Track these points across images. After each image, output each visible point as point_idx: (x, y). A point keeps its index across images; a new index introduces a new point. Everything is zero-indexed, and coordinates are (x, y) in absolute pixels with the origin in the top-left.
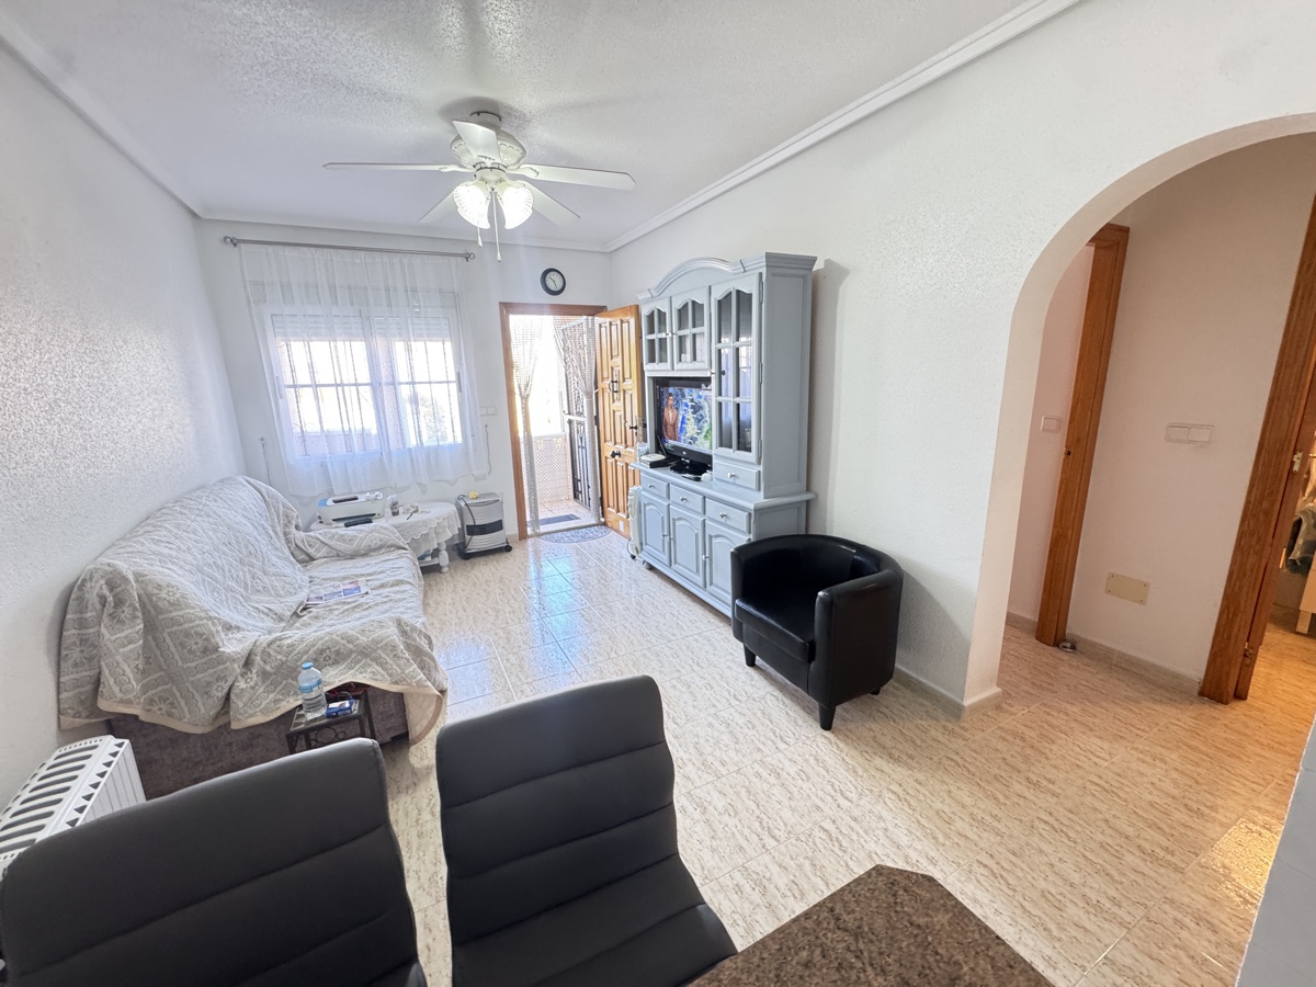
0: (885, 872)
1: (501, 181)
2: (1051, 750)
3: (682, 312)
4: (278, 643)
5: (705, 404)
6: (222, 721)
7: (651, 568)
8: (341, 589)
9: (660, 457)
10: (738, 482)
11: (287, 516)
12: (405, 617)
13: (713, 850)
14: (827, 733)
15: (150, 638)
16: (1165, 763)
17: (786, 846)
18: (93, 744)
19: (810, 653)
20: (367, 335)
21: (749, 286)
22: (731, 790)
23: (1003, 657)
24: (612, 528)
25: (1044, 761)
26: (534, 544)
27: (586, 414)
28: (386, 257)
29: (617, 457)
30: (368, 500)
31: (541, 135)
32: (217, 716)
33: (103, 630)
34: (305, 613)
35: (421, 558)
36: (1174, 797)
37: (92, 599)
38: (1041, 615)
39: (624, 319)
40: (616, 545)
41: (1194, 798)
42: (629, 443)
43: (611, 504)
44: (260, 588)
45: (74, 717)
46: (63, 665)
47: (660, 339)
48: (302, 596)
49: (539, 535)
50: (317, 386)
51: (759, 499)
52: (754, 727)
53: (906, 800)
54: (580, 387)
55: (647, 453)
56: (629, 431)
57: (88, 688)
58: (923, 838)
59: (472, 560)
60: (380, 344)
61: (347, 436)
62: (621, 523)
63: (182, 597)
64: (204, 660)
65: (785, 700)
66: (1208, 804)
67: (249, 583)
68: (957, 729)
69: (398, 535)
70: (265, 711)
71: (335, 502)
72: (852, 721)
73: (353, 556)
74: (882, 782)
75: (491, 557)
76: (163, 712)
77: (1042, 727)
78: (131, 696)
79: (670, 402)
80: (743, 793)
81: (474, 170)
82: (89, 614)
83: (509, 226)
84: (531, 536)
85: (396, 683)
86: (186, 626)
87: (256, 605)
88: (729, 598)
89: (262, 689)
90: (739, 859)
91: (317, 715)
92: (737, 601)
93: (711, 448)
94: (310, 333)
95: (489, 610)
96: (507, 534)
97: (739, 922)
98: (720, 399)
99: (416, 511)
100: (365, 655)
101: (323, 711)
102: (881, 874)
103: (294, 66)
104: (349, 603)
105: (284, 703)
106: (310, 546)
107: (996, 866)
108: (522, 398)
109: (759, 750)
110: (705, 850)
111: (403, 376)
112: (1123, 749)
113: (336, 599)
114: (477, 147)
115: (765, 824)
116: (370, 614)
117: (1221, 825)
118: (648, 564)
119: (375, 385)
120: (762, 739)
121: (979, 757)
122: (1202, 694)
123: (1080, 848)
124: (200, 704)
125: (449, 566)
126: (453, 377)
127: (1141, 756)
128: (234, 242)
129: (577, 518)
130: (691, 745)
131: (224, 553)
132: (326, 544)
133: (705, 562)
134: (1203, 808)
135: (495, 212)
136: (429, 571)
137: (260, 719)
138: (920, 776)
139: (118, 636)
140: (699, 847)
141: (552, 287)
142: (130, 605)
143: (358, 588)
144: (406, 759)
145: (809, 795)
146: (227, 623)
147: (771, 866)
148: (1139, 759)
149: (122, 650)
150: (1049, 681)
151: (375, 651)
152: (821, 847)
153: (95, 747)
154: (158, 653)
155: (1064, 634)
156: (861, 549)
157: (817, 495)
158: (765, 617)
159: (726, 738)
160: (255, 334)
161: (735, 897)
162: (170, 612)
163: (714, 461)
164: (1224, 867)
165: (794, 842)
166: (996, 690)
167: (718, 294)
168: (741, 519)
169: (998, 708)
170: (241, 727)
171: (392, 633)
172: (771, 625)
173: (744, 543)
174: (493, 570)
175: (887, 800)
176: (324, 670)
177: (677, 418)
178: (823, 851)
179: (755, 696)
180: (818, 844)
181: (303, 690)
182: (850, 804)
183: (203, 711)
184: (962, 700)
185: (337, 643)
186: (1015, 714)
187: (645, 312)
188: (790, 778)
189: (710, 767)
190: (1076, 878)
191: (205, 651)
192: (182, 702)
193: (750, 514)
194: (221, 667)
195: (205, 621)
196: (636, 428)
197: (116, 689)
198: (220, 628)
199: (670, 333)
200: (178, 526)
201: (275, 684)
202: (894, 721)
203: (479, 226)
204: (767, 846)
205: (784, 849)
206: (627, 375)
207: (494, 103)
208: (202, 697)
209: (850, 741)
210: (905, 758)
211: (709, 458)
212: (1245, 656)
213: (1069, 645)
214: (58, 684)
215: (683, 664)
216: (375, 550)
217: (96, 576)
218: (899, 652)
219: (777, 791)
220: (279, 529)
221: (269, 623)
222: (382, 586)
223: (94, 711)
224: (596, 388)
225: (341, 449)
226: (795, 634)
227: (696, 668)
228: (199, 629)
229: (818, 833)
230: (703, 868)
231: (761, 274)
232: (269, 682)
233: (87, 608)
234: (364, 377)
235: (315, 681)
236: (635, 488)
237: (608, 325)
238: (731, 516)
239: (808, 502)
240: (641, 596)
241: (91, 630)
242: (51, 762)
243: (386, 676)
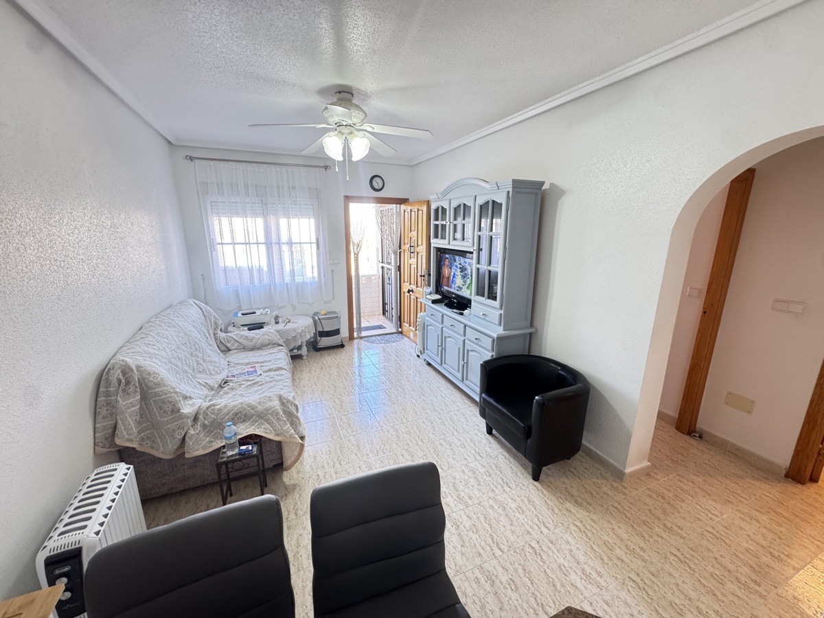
0: (573, 611)
1: (351, 133)
2: (681, 507)
3: (456, 210)
4: (212, 407)
5: (469, 268)
6: (181, 451)
7: (429, 364)
8: (246, 371)
9: (438, 297)
10: (487, 318)
11: (216, 324)
12: (282, 393)
13: (463, 554)
14: (536, 483)
15: (143, 403)
16: (759, 522)
17: (507, 556)
18: (114, 467)
19: (528, 433)
20: (265, 215)
21: (501, 198)
22: (474, 516)
23: (653, 440)
24: (406, 336)
25: (676, 513)
26: (358, 344)
27: (393, 264)
28: (278, 168)
29: (411, 293)
30: (261, 314)
31: (375, 105)
32: (177, 450)
33: (119, 399)
34: (225, 385)
35: (291, 351)
36: (762, 546)
37: (114, 380)
38: (680, 414)
39: (420, 208)
40: (408, 346)
41: (776, 548)
42: (419, 285)
43: (406, 321)
44: (201, 370)
45: (102, 447)
46: (97, 418)
47: (442, 225)
48: (223, 375)
49: (362, 338)
50: (235, 244)
51: (499, 331)
52: (490, 476)
53: (584, 532)
54: (391, 247)
55: (430, 294)
56: (419, 278)
57: (110, 430)
58: (595, 559)
59: (321, 352)
60: (272, 219)
61: (251, 270)
62: (412, 334)
63: (162, 380)
64: (171, 417)
65: (510, 458)
66: (786, 553)
67: (195, 367)
68: (620, 488)
69: (279, 337)
70: (204, 448)
71: (243, 314)
72: (552, 476)
73: (252, 349)
74: (570, 519)
75: (332, 351)
76: (148, 445)
77: (676, 490)
78: (132, 437)
79: (446, 263)
80: (482, 519)
81: (335, 126)
82: (112, 389)
83: (355, 159)
84: (357, 338)
85: (278, 435)
86: (163, 397)
87: (199, 381)
88: (478, 390)
89: (202, 435)
90: (478, 561)
91: (234, 453)
92: (483, 395)
93: (471, 295)
94: (232, 212)
95: (330, 385)
96: (342, 336)
97: (477, 602)
98: (478, 266)
99: (289, 322)
100: (262, 418)
101: (236, 451)
102: (570, 613)
103: (235, 68)
104: (250, 381)
105: (214, 444)
106: (228, 342)
107: (640, 581)
108: (355, 254)
109: (493, 490)
110: (457, 553)
111: (284, 238)
112: (730, 510)
113: (243, 377)
114: (338, 115)
115: (495, 540)
116: (262, 388)
117: (794, 568)
118: (427, 361)
119: (268, 244)
120: (495, 483)
121: (634, 508)
122: (787, 476)
123: (697, 575)
124: (169, 442)
125: (307, 356)
126: (314, 240)
127: (742, 516)
128: (191, 159)
129: (385, 328)
130: (451, 484)
131: (183, 350)
132: (237, 341)
133: (464, 366)
134: (782, 556)
135: (347, 151)
136: (295, 358)
137: (201, 452)
138: (595, 517)
139: (127, 402)
140: (454, 551)
141: (377, 187)
142: (134, 385)
143: (256, 371)
144: (281, 479)
145: (523, 524)
146: (185, 395)
147: (497, 568)
148: (740, 518)
149: (128, 411)
150: (683, 459)
151: (266, 415)
152: (529, 558)
153: (115, 470)
154: (147, 412)
155: (695, 428)
156: (564, 367)
157: (537, 330)
158: (500, 407)
159: (472, 481)
160: (201, 211)
161: (475, 586)
162: (155, 389)
163: (473, 303)
164: (794, 597)
165: (512, 553)
166: (647, 463)
167: (481, 201)
168: (488, 343)
169: (648, 475)
170: (190, 457)
171: (276, 403)
172: (504, 412)
173: (489, 358)
174: (334, 359)
175: (572, 531)
176: (237, 425)
177: (450, 273)
178: (530, 560)
179: (492, 454)
180: (527, 556)
181: (226, 438)
182: (548, 531)
183: (170, 446)
184: (625, 469)
185: (245, 409)
186: (658, 480)
187: (433, 207)
188: (511, 511)
189: (462, 500)
190: (693, 595)
191: (173, 412)
192: (159, 440)
193: (494, 340)
194: (182, 421)
195: (173, 394)
196: (424, 276)
197: (125, 433)
198: (181, 399)
199: (448, 221)
200: (158, 334)
201: (210, 432)
202: (579, 478)
203: (337, 159)
204: (496, 555)
205: (506, 557)
206: (420, 243)
207: (350, 88)
208: (170, 438)
209: (550, 490)
210: (585, 504)
211: (469, 301)
212: (819, 454)
213: (697, 435)
214: (95, 428)
215: (447, 430)
216: (264, 346)
217: (116, 367)
218: (585, 434)
219: (502, 518)
220: (211, 332)
221: (206, 392)
222: (270, 370)
223: (113, 444)
224: (400, 249)
225: (247, 282)
226: (519, 420)
227: (455, 433)
228: (169, 399)
229: (528, 549)
230: (456, 565)
231: (508, 192)
232: (206, 431)
233: (110, 385)
234: (262, 239)
235: (233, 433)
236: (422, 314)
237: (409, 211)
238: (482, 339)
239: (531, 334)
240: (423, 383)
241: (112, 398)
242: (93, 477)
243: (272, 431)
